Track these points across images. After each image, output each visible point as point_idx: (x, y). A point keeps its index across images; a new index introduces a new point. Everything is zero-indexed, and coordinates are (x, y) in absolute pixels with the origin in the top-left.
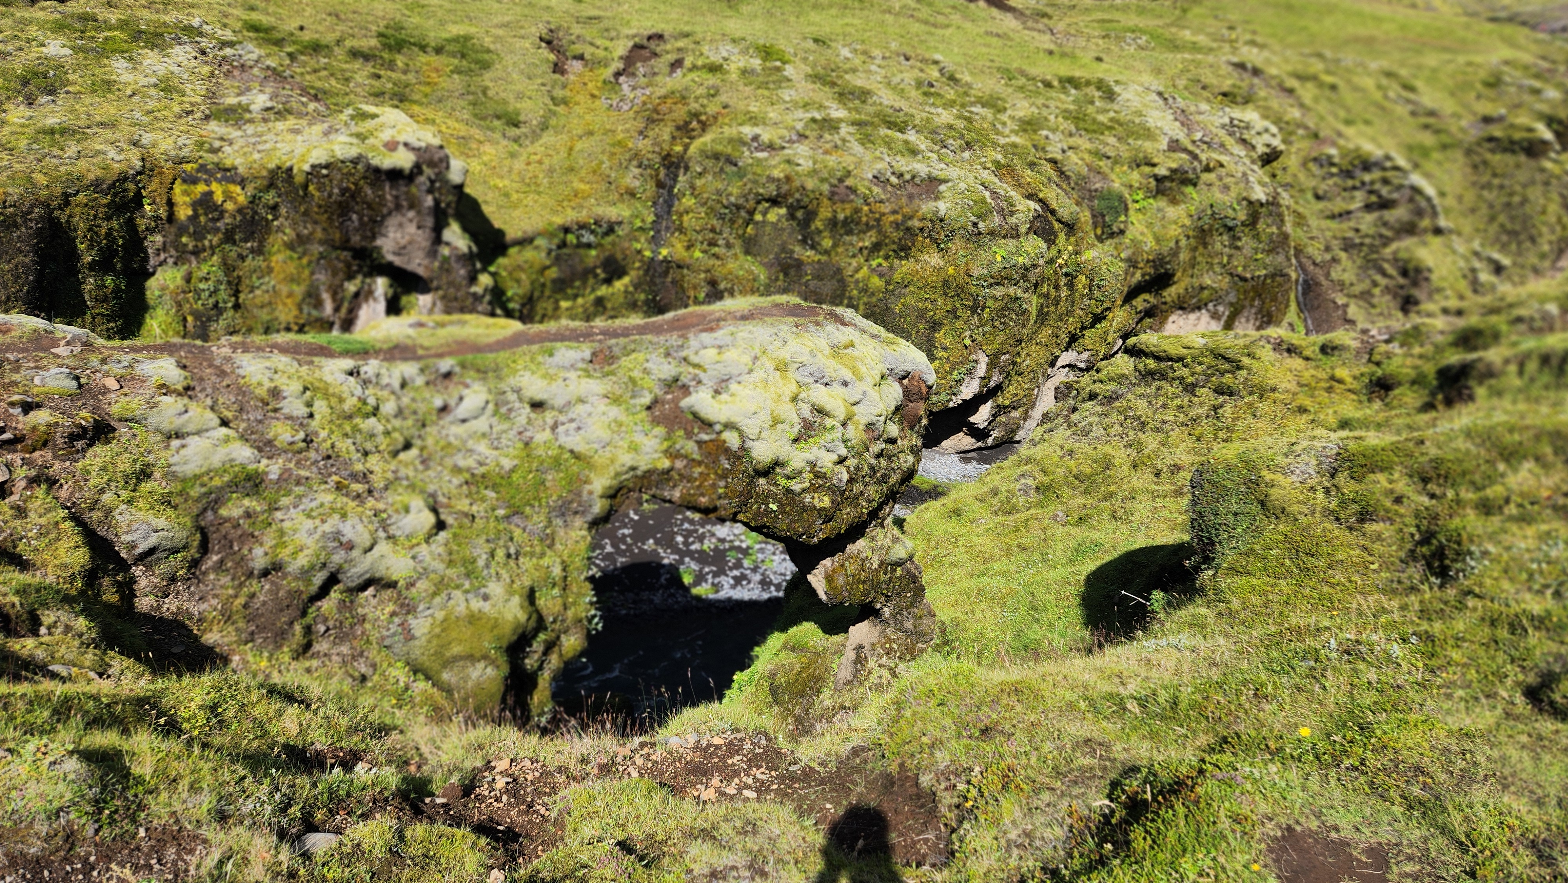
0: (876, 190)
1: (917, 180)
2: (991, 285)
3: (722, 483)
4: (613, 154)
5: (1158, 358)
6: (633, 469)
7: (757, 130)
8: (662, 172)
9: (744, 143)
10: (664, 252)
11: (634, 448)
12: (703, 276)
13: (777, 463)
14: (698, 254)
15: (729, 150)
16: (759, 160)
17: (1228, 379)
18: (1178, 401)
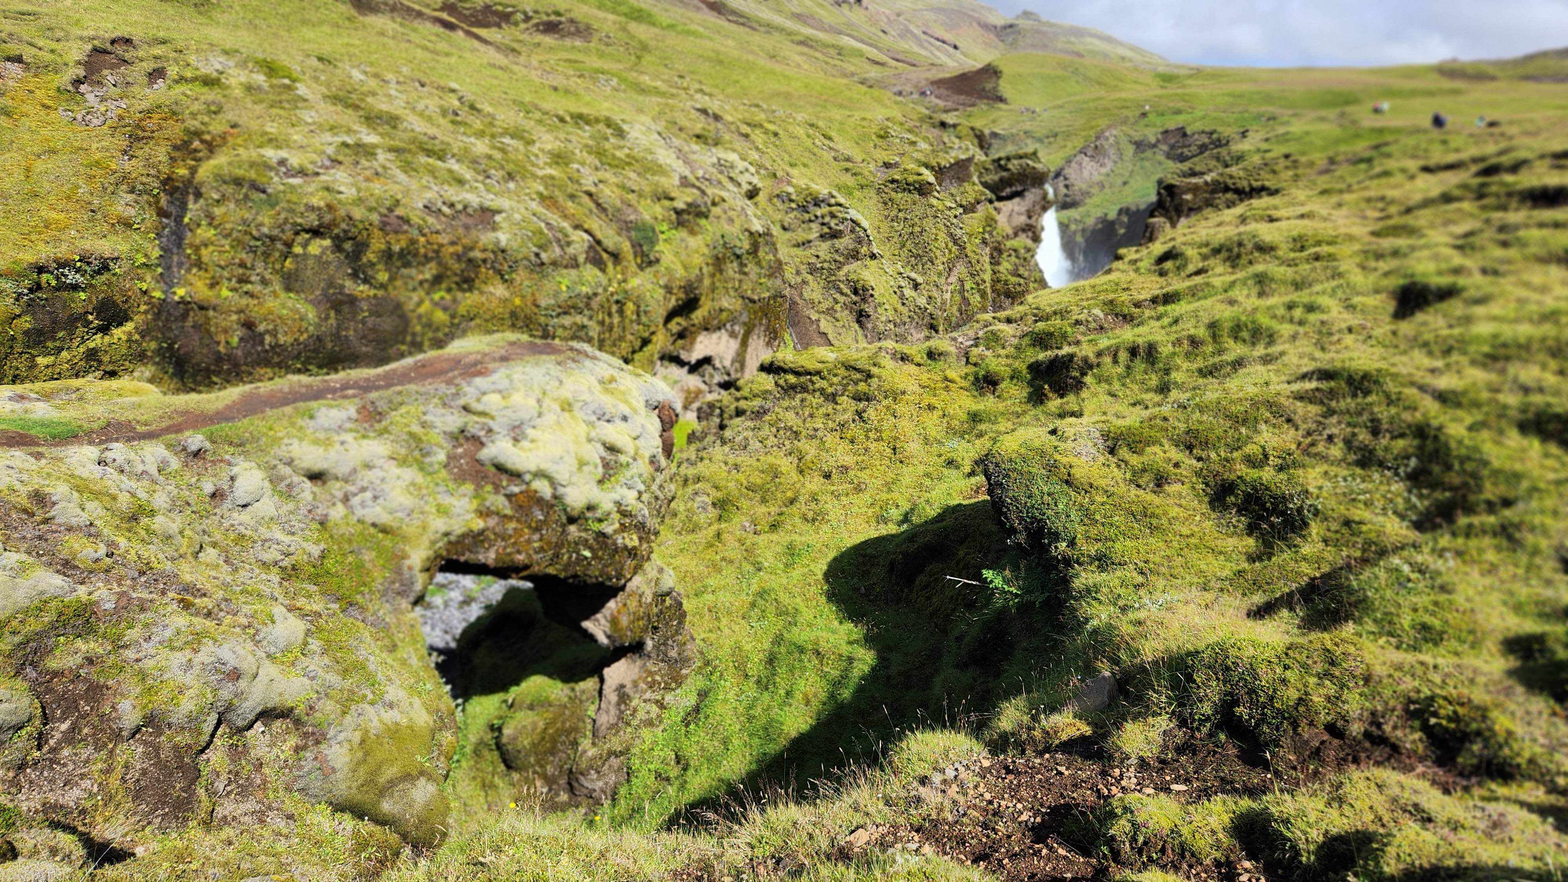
0: (431, 220)
1: (470, 210)
2: (558, 315)
3: (536, 537)
4: (91, 177)
5: (797, 373)
6: (447, 534)
7: (283, 154)
8: (164, 200)
9: (271, 168)
10: (181, 292)
11: (442, 511)
12: (234, 317)
13: (590, 508)
14: (225, 293)
15: (253, 174)
16: (293, 187)
17: (862, 386)
18: (822, 410)
